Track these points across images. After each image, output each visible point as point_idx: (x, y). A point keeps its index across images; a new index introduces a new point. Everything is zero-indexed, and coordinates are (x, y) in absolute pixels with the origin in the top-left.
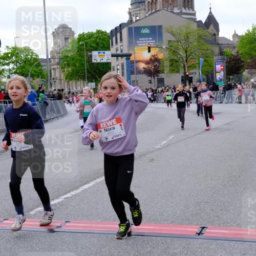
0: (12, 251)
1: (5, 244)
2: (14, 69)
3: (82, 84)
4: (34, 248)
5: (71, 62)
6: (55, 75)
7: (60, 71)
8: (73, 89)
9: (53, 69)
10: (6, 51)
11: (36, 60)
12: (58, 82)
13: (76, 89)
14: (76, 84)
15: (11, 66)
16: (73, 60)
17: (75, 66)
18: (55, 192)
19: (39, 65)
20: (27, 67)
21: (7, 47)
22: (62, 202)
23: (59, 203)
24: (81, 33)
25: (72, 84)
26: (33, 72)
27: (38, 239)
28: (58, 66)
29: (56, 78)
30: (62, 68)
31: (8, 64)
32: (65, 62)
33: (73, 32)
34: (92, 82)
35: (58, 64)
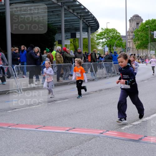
0: (113, 150)
1: (108, 146)
2: (105, 42)
3: (146, 52)
4: (126, 150)
5: (140, 38)
6: (130, 45)
7: (133, 43)
8: (140, 54)
9: (129, 42)
10: (102, 31)
11: (119, 36)
12: (131, 50)
13: (143, 54)
14: (142, 51)
15: (104, 40)
16: (141, 36)
17: (142, 40)
18: (136, 117)
19: (120, 40)
20: (114, 40)
21: (102, 28)
22: (140, 123)
23: (138, 124)
24: (148, 20)
25: (140, 51)
26: (117, 43)
27: (129, 145)
28: (132, 40)
29: (130, 48)
30: (135, 41)
31: (102, 39)
32: (136, 38)
33: (142, 19)
34: (153, 50)
35: (132, 39)
